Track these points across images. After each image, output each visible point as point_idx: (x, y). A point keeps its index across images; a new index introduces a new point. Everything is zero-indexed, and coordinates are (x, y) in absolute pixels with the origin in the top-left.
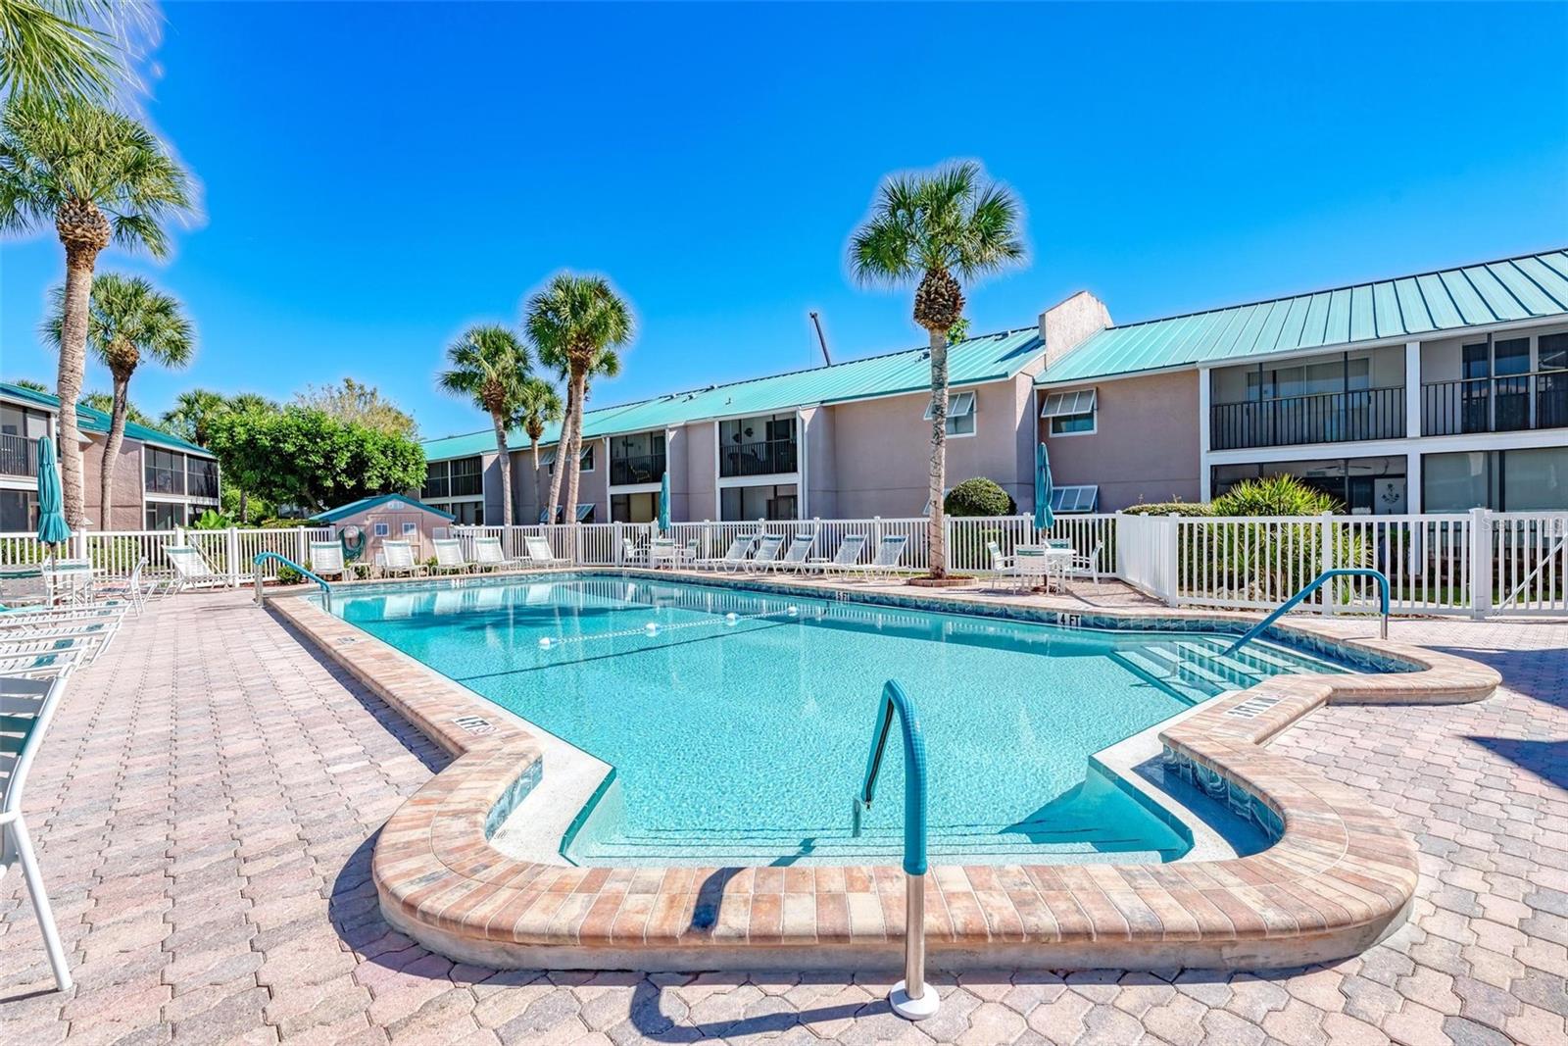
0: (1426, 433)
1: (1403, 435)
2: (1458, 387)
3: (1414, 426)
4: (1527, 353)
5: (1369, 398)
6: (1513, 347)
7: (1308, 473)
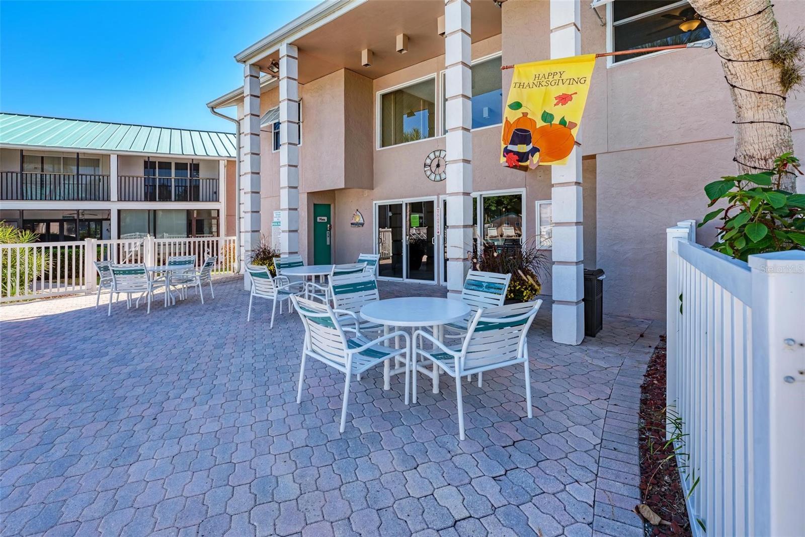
0: (120, 199)
1: (108, 200)
2: (143, 179)
3: (114, 195)
4: (171, 169)
5: (100, 179)
6: (165, 166)
7: (63, 217)
